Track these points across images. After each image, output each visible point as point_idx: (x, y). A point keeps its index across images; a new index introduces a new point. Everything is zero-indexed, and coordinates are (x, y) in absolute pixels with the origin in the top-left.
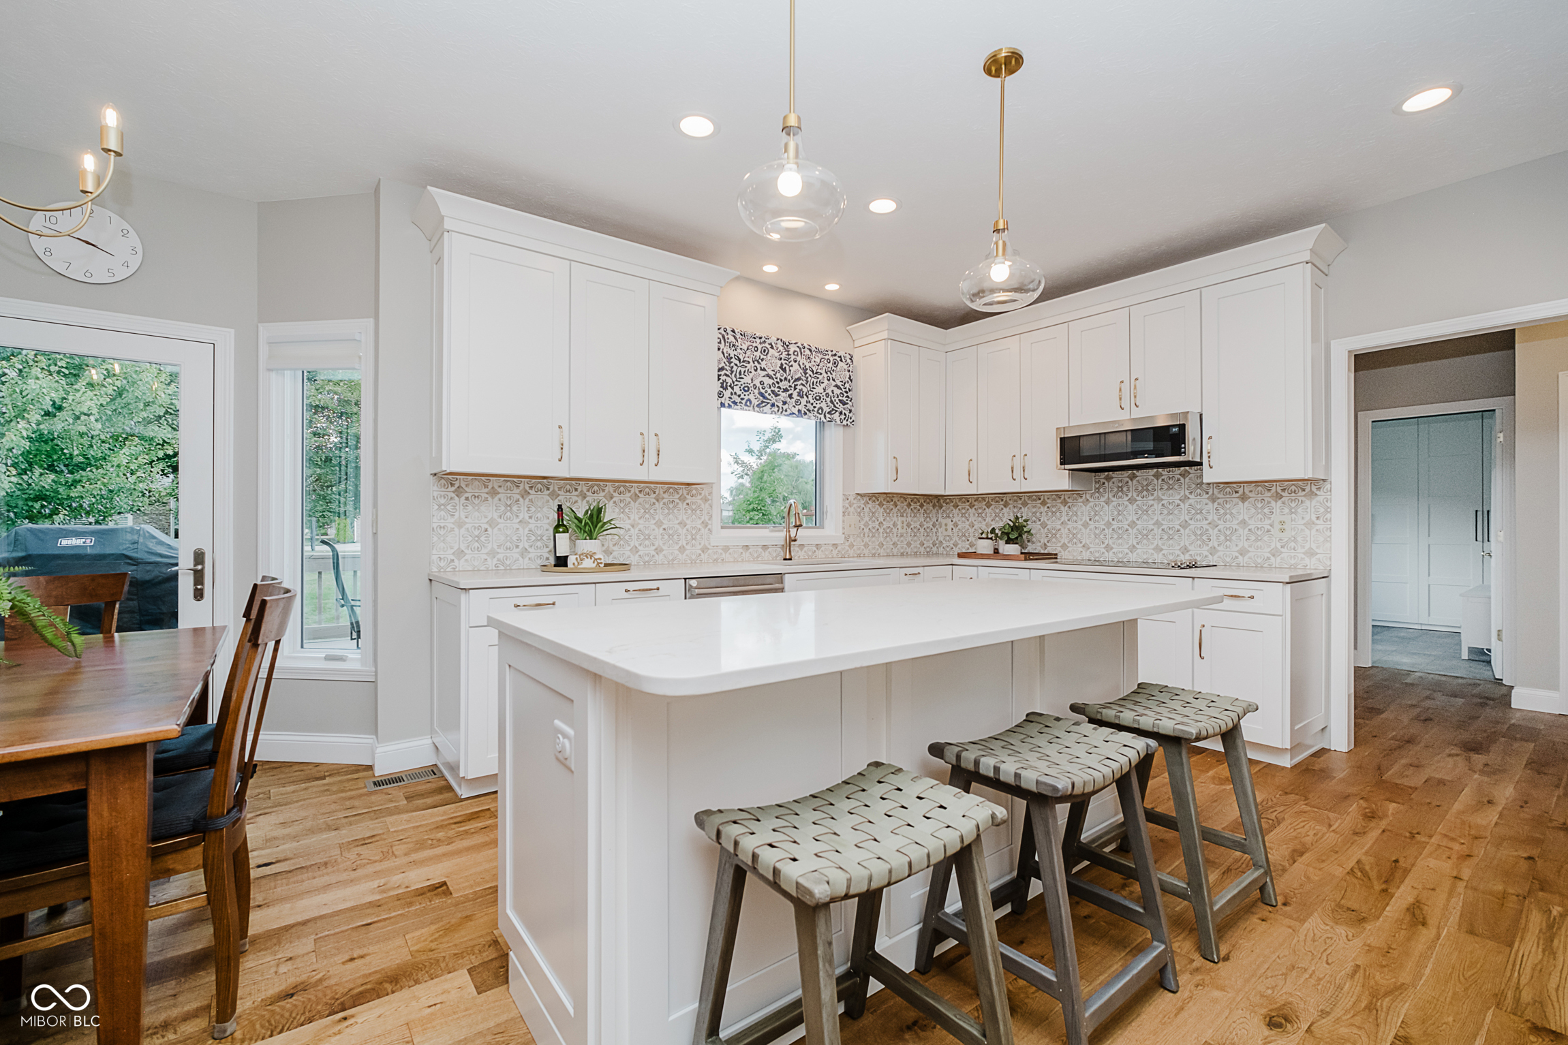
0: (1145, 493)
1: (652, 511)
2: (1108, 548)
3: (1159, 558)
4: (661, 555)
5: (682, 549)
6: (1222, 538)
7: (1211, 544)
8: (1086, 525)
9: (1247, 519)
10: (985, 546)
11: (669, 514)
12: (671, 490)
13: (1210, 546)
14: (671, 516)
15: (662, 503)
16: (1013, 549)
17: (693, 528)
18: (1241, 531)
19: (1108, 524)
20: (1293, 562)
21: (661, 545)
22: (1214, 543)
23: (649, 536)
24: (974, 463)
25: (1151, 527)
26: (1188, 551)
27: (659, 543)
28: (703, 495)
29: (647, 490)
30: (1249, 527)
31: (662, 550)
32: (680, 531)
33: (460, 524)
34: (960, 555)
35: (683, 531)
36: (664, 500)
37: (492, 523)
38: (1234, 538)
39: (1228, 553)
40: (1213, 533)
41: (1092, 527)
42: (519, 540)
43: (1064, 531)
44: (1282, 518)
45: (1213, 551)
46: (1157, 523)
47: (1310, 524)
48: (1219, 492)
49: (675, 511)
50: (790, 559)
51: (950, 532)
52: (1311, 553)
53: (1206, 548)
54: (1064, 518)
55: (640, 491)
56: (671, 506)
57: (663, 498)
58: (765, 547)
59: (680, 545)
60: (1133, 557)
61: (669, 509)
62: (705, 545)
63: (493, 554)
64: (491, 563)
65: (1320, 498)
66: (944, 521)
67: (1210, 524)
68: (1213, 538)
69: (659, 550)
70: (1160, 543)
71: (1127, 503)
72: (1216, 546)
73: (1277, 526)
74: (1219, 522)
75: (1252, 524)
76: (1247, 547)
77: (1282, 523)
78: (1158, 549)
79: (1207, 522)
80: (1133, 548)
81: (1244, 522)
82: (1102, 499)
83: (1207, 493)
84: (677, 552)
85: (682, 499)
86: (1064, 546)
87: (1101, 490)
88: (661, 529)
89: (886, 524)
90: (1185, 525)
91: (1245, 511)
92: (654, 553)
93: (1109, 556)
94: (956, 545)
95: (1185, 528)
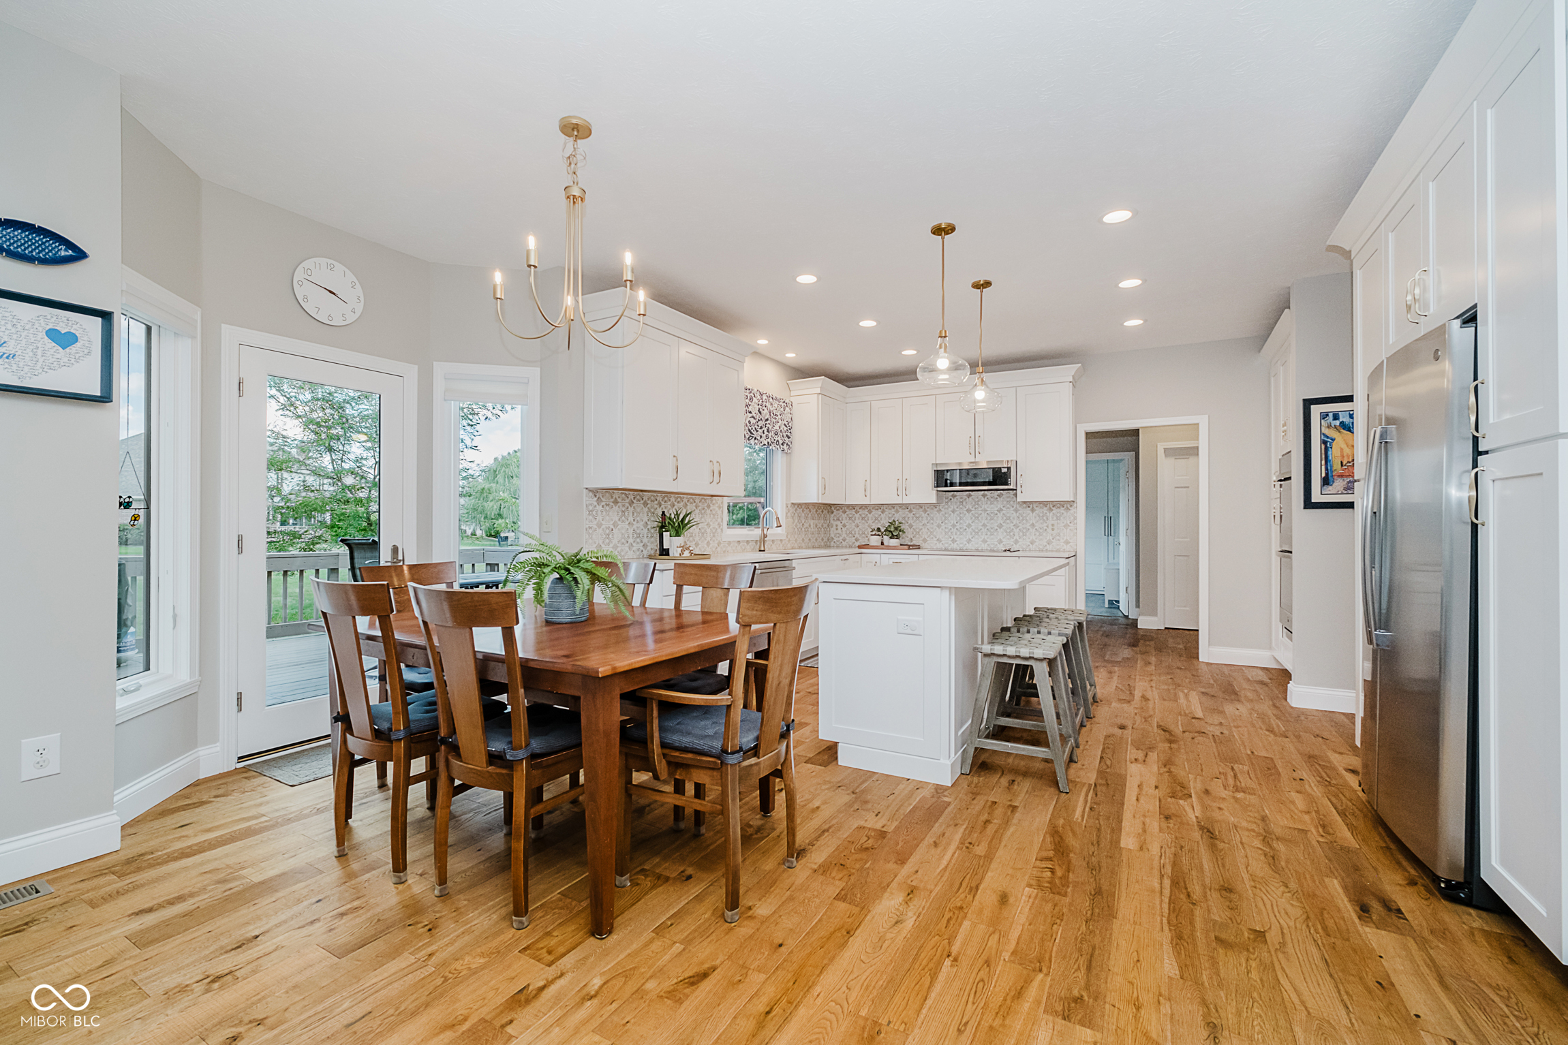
2: (954, 541)
3: (985, 546)
5: (708, 544)
6: (1021, 534)
7: (1015, 538)
8: (939, 526)
9: (1035, 523)
10: (875, 540)
11: (702, 518)
12: (703, 500)
15: (698, 510)
16: (894, 542)
17: (714, 528)
18: (1031, 530)
19: (954, 526)
20: (1058, 547)
21: (698, 541)
22: (1017, 537)
24: (868, 481)
25: (980, 527)
26: (1002, 542)
27: (697, 539)
28: (718, 504)
29: (691, 500)
30: (1036, 528)
31: (698, 544)
32: (707, 530)
33: (600, 525)
34: (860, 547)
35: (709, 530)
36: (700, 508)
37: (615, 525)
38: (1028, 534)
40: (1016, 531)
41: (943, 527)
43: (925, 530)
44: (1053, 522)
45: (1016, 542)
46: (984, 525)
47: (1066, 526)
49: (707, 516)
50: (764, 551)
51: (839, 531)
52: (1067, 542)
53: (1012, 540)
54: (925, 521)
55: (688, 501)
58: (748, 542)
60: (969, 546)
61: (702, 514)
62: (719, 541)
65: (1072, 512)
66: (835, 523)
68: (1016, 534)
70: (986, 537)
72: (1019, 539)
73: (1050, 527)
74: (1020, 525)
75: (1038, 526)
76: (1035, 539)
77: (1053, 525)
78: (984, 541)
79: (1013, 524)
80: (969, 541)
81: (1033, 525)
82: (947, 508)
83: (1013, 507)
84: (705, 545)
86: (925, 540)
89: (806, 525)
90: (1000, 526)
91: (1034, 518)
93: (954, 546)
94: (844, 540)
95: (1000, 528)
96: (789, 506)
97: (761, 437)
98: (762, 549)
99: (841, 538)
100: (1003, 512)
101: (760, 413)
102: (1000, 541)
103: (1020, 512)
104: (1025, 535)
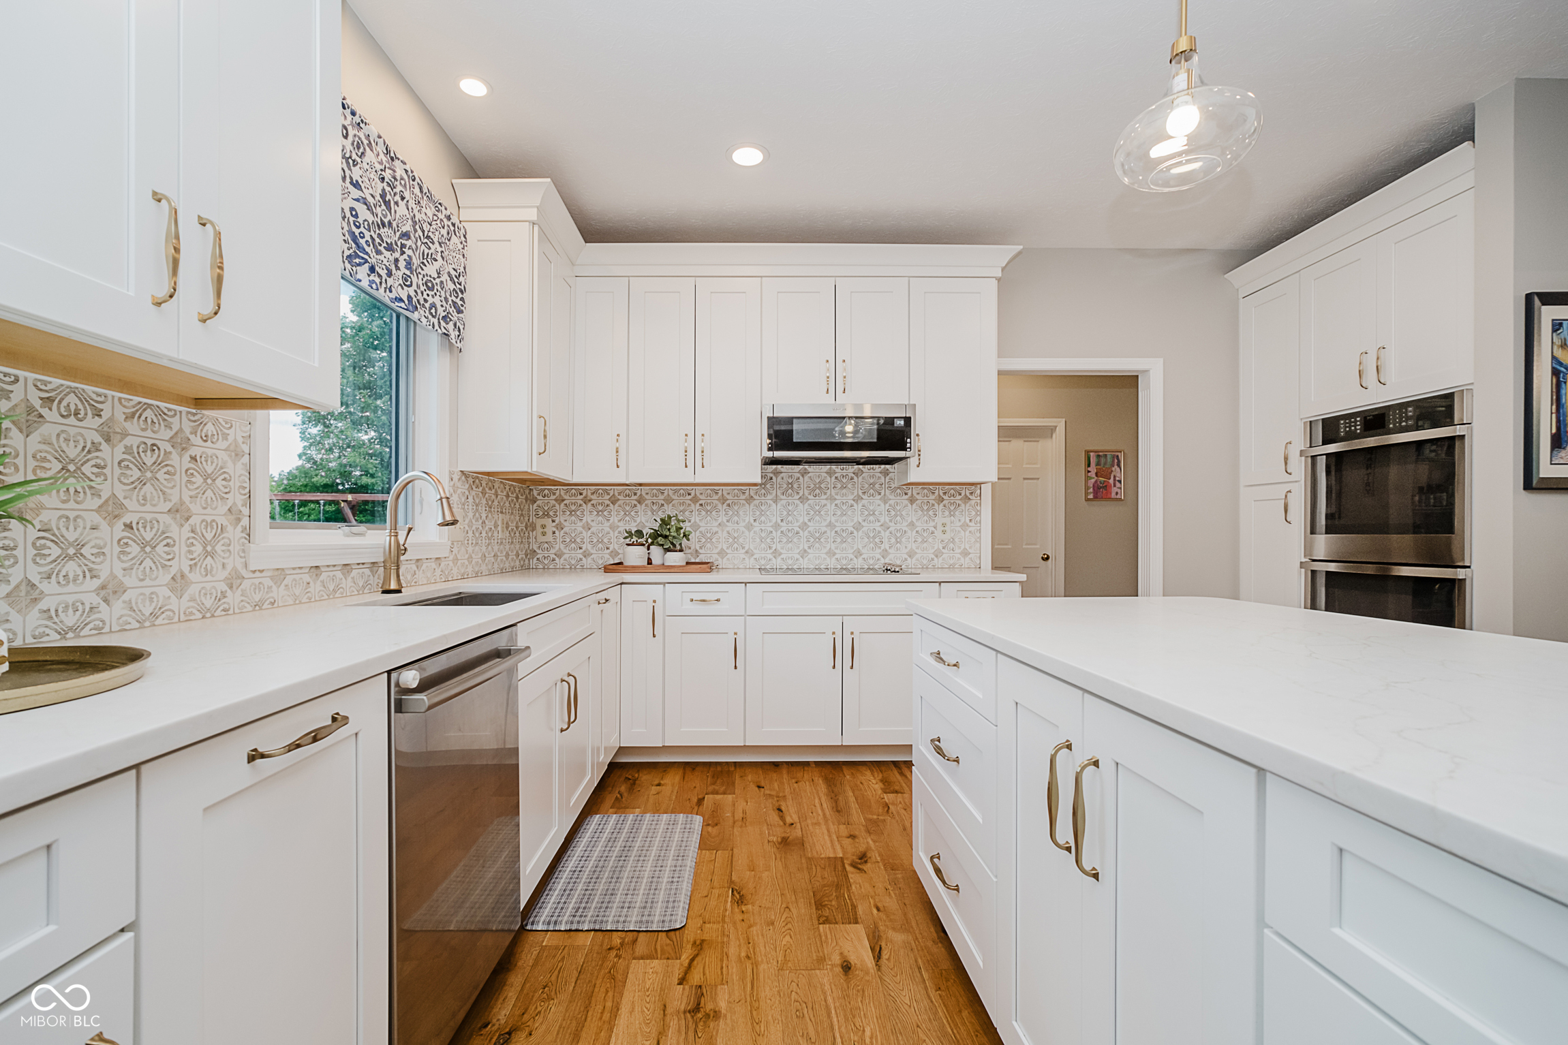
0: (817, 491)
2: (776, 553)
3: (832, 563)
4: (118, 606)
5: (179, 583)
7: (883, 547)
8: (749, 527)
9: (915, 521)
10: (635, 555)
12: (149, 413)
13: (882, 548)
14: (148, 488)
15: (120, 449)
16: (674, 558)
17: (208, 525)
18: (909, 533)
19: (776, 526)
20: (951, 562)
21: (119, 573)
22: (886, 545)
25: (824, 529)
26: (861, 555)
27: (110, 567)
28: (231, 438)
30: (917, 529)
31: (120, 590)
32: (174, 532)
34: (604, 569)
35: (180, 534)
36: (128, 441)
38: (903, 540)
39: (898, 555)
41: (757, 529)
43: (721, 535)
44: (944, 520)
46: (830, 525)
47: (963, 526)
48: (891, 494)
50: (399, 591)
51: (549, 537)
52: (965, 553)
53: (878, 551)
54: (723, 519)
56: (149, 459)
57: (125, 434)
59: (173, 571)
60: (804, 563)
62: (235, 569)
65: (973, 502)
67: (882, 525)
68: (885, 540)
70: (833, 546)
71: (798, 502)
72: (888, 548)
73: (940, 528)
74: (890, 524)
75: (919, 526)
76: (914, 548)
77: (944, 525)
78: (831, 553)
79: (880, 524)
80: (806, 553)
81: (912, 524)
82: (769, 497)
83: (880, 494)
84: (164, 592)
87: (768, 486)
88: (119, 525)
89: (488, 525)
90: (858, 527)
91: (913, 513)
92: (96, 600)
93: (778, 563)
94: (560, 555)
95: (858, 530)
96: (456, 477)
97: (390, 274)
98: (393, 586)
99: (553, 551)
100: (863, 501)
101: (387, 204)
102: (858, 553)
103: (891, 502)
104: (900, 542)
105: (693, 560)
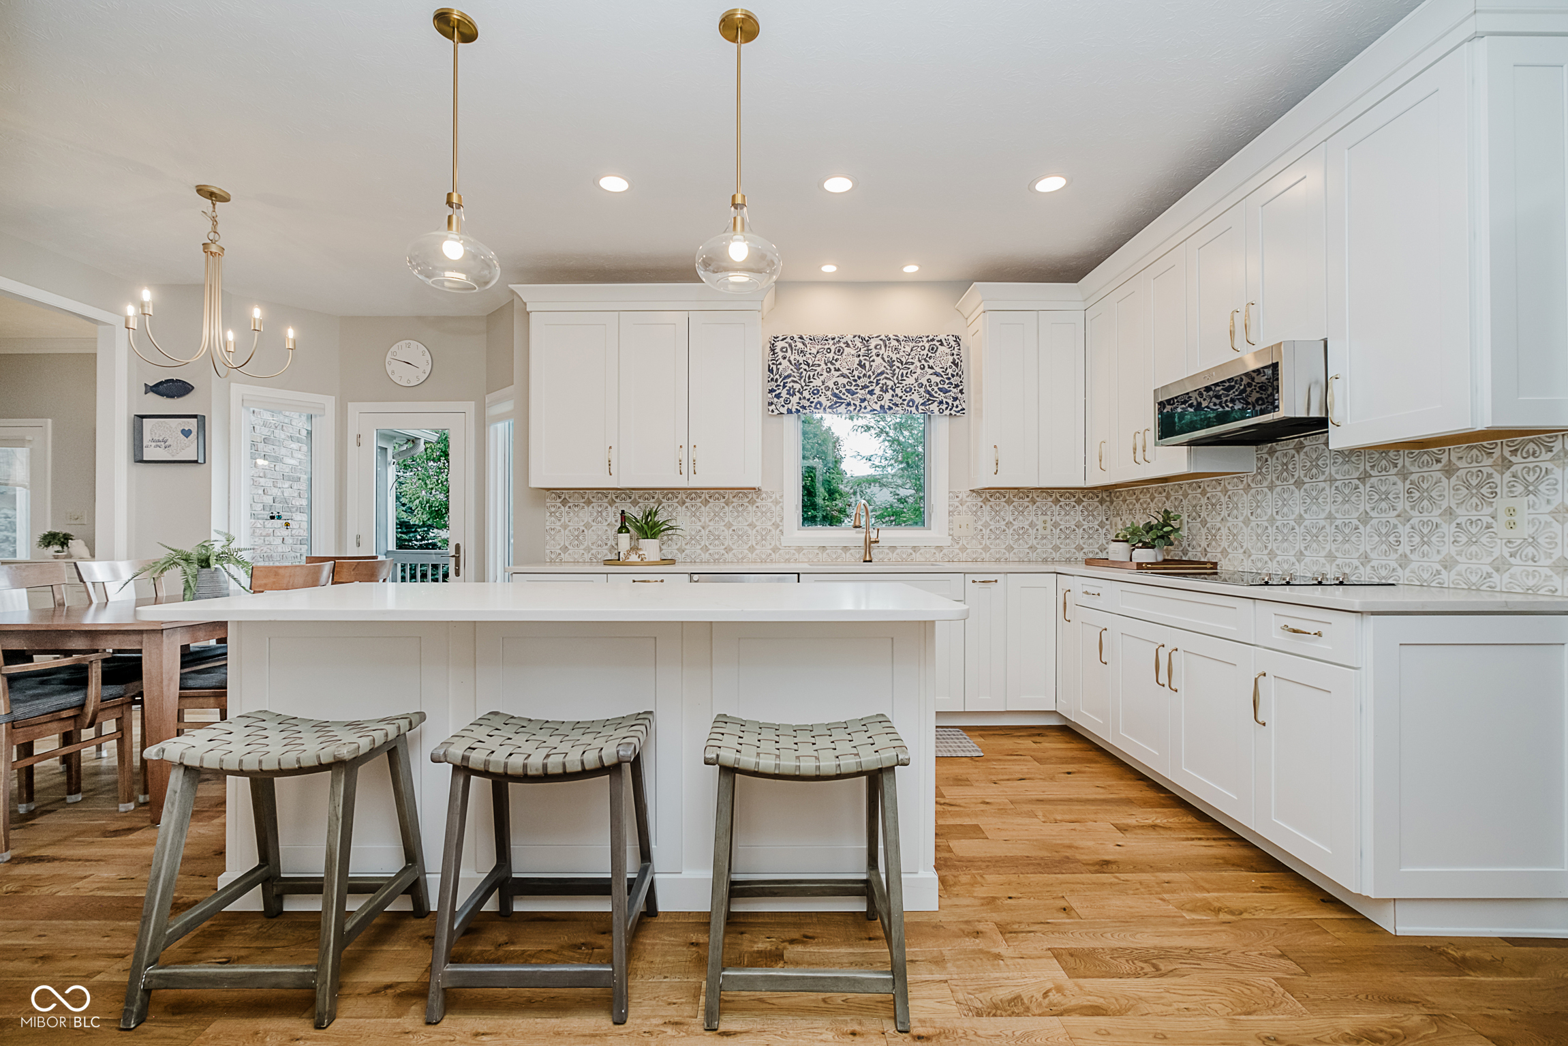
0: (1314, 471)
1: (721, 514)
4: (731, 554)
5: (752, 549)
6: (1417, 539)
7: (1401, 549)
8: (1247, 522)
9: (1454, 507)
11: (738, 516)
12: (741, 495)
13: (1400, 552)
14: (740, 518)
15: (731, 507)
16: (1147, 556)
17: (764, 529)
18: (1445, 528)
19: (1272, 520)
20: (1530, 581)
21: (731, 544)
22: (1405, 548)
23: (719, 536)
25: (1322, 523)
26: (1369, 562)
28: (774, 498)
29: (717, 495)
30: (1458, 521)
32: (750, 532)
33: (565, 527)
34: (1089, 562)
35: (752, 533)
36: (733, 504)
37: (588, 526)
38: (1434, 539)
39: (1426, 565)
40: (1404, 530)
41: (1253, 524)
42: (608, 539)
43: (1224, 531)
44: (1512, 503)
45: (1404, 561)
46: (1330, 517)
47: (1561, 512)
48: (1412, 464)
49: (745, 514)
50: (870, 561)
52: (1564, 567)
53: (1394, 556)
54: (1225, 512)
55: (710, 497)
56: (740, 509)
57: (733, 502)
59: (749, 545)
61: (738, 512)
62: (776, 545)
63: (588, 549)
64: (587, 557)
67: (1399, 516)
69: (728, 550)
71: (1293, 487)
72: (1408, 553)
73: (1504, 517)
74: (1412, 513)
75: (1463, 514)
76: (1454, 554)
77: (1512, 512)
79: (1396, 513)
81: (1449, 512)
82: (1265, 484)
83: (1396, 465)
84: (746, 551)
85: (752, 502)
86: (1224, 552)
87: (1264, 470)
88: (731, 530)
89: (1016, 525)
90: (1365, 519)
91: (1452, 492)
92: (724, 552)
95: (1365, 523)
97: (864, 400)
98: (868, 559)
100: (1373, 480)
101: (863, 367)
103: (1414, 477)
104: (1428, 543)
105: (1203, 560)
